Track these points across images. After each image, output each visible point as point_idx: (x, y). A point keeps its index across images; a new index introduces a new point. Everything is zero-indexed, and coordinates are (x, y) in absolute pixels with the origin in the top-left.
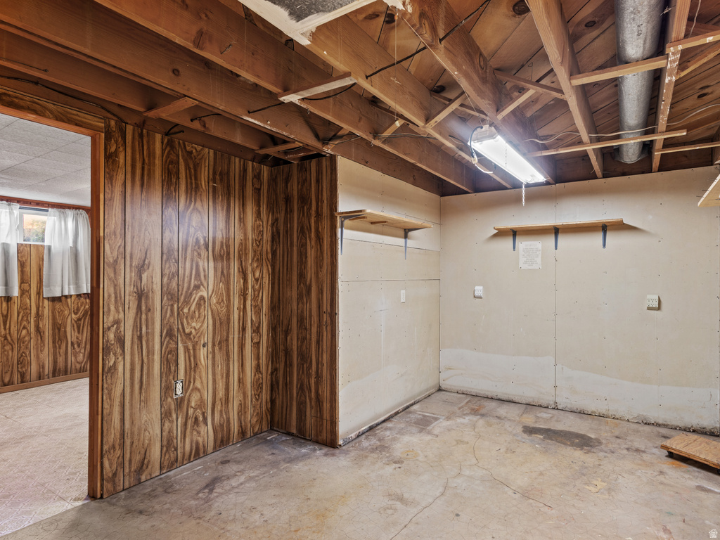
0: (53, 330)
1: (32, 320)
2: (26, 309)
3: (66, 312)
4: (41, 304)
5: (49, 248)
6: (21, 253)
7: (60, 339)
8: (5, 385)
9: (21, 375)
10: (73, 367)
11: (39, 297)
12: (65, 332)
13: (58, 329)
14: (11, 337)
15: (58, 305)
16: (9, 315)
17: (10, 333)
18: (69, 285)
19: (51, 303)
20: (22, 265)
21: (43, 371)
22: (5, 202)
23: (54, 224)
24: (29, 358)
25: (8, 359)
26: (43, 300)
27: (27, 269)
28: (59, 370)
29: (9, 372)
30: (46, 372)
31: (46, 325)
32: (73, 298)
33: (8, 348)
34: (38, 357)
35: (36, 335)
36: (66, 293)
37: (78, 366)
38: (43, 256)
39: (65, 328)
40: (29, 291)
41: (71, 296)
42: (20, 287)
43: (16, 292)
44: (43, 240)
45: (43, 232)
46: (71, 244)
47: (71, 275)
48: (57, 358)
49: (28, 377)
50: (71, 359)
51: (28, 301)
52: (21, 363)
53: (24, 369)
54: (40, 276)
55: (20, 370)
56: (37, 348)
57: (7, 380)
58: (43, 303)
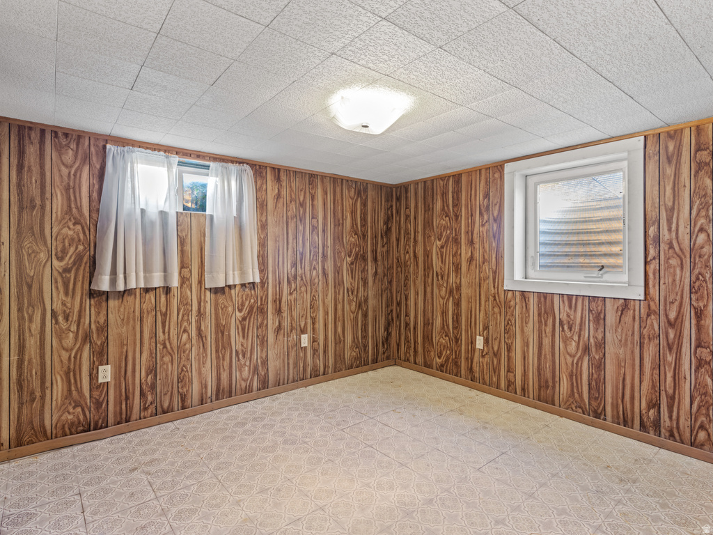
0: (216, 333)
1: (193, 320)
2: (187, 304)
3: (230, 309)
4: (203, 297)
5: (212, 217)
6: (181, 225)
7: (223, 347)
8: (164, 412)
9: (181, 398)
10: (238, 386)
11: (201, 287)
12: (229, 336)
13: (221, 330)
14: (170, 345)
15: (221, 299)
16: (168, 313)
17: (169, 338)
18: (233, 271)
19: (213, 296)
20: (182, 242)
21: (206, 392)
22: (162, 153)
23: (216, 186)
24: (190, 374)
25: (167, 375)
26: (205, 292)
27: (187, 248)
28: (223, 389)
29: (169, 394)
30: (209, 394)
31: (208, 326)
32: (237, 288)
33: (167, 359)
34: (200, 373)
35: (198, 341)
36: (231, 282)
37: (243, 384)
38: (204, 230)
39: (229, 331)
40: (189, 279)
41: (235, 286)
42: (180, 273)
43: (175, 282)
44: (204, 210)
45: (204, 197)
46: (235, 213)
47: (235, 257)
48: (220, 374)
49: (189, 401)
50: (236, 374)
51: (189, 293)
52: (182, 381)
53: (185, 390)
54: (202, 258)
55: (180, 390)
56: (199, 360)
57: (166, 405)
58: (205, 295)
